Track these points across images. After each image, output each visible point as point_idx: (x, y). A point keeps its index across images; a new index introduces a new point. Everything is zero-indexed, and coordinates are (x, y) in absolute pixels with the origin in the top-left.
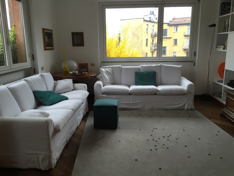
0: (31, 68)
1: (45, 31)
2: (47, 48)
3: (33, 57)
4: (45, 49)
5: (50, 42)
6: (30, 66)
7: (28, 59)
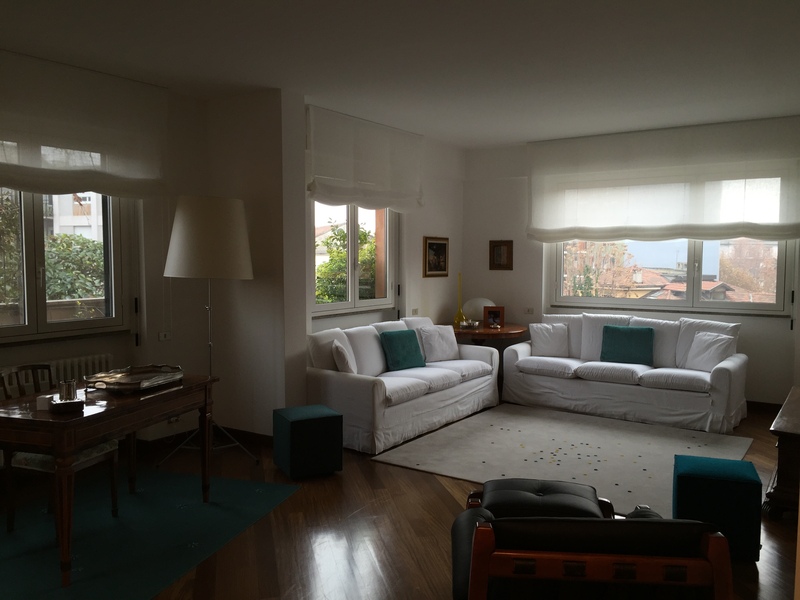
0: (394, 308)
1: (429, 241)
2: (428, 273)
3: (399, 290)
4: (426, 275)
5: (439, 263)
6: (392, 306)
7: (390, 293)
